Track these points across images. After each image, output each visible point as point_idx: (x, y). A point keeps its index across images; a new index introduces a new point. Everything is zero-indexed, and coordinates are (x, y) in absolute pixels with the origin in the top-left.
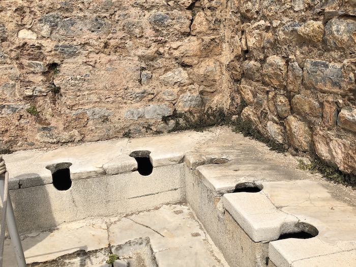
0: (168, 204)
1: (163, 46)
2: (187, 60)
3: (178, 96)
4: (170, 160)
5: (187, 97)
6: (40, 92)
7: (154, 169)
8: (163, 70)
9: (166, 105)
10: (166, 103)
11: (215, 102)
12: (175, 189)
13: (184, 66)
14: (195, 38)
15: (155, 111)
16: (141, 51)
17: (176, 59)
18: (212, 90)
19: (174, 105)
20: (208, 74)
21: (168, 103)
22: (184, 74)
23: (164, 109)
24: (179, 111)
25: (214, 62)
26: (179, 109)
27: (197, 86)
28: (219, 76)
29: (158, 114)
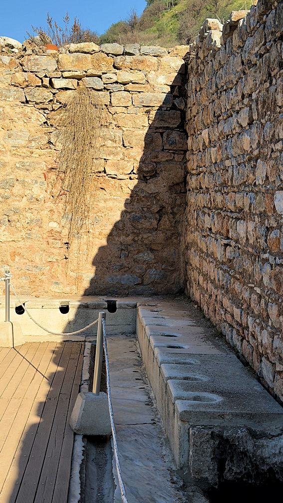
1: (138, 236)
2: (154, 247)
3: (146, 270)
4: (128, 305)
5: (153, 272)
6: (57, 260)
7: (117, 310)
8: (136, 252)
9: (136, 275)
11: (174, 277)
12: (130, 325)
13: (152, 250)
14: (161, 232)
15: (128, 279)
16: (122, 238)
17: (146, 245)
18: (172, 269)
19: (143, 276)
20: (169, 257)
21: (138, 275)
22: (152, 256)
23: (135, 278)
24: (146, 281)
25: (174, 249)
26: (146, 280)
27: (161, 264)
28: (178, 259)
29: (131, 282)
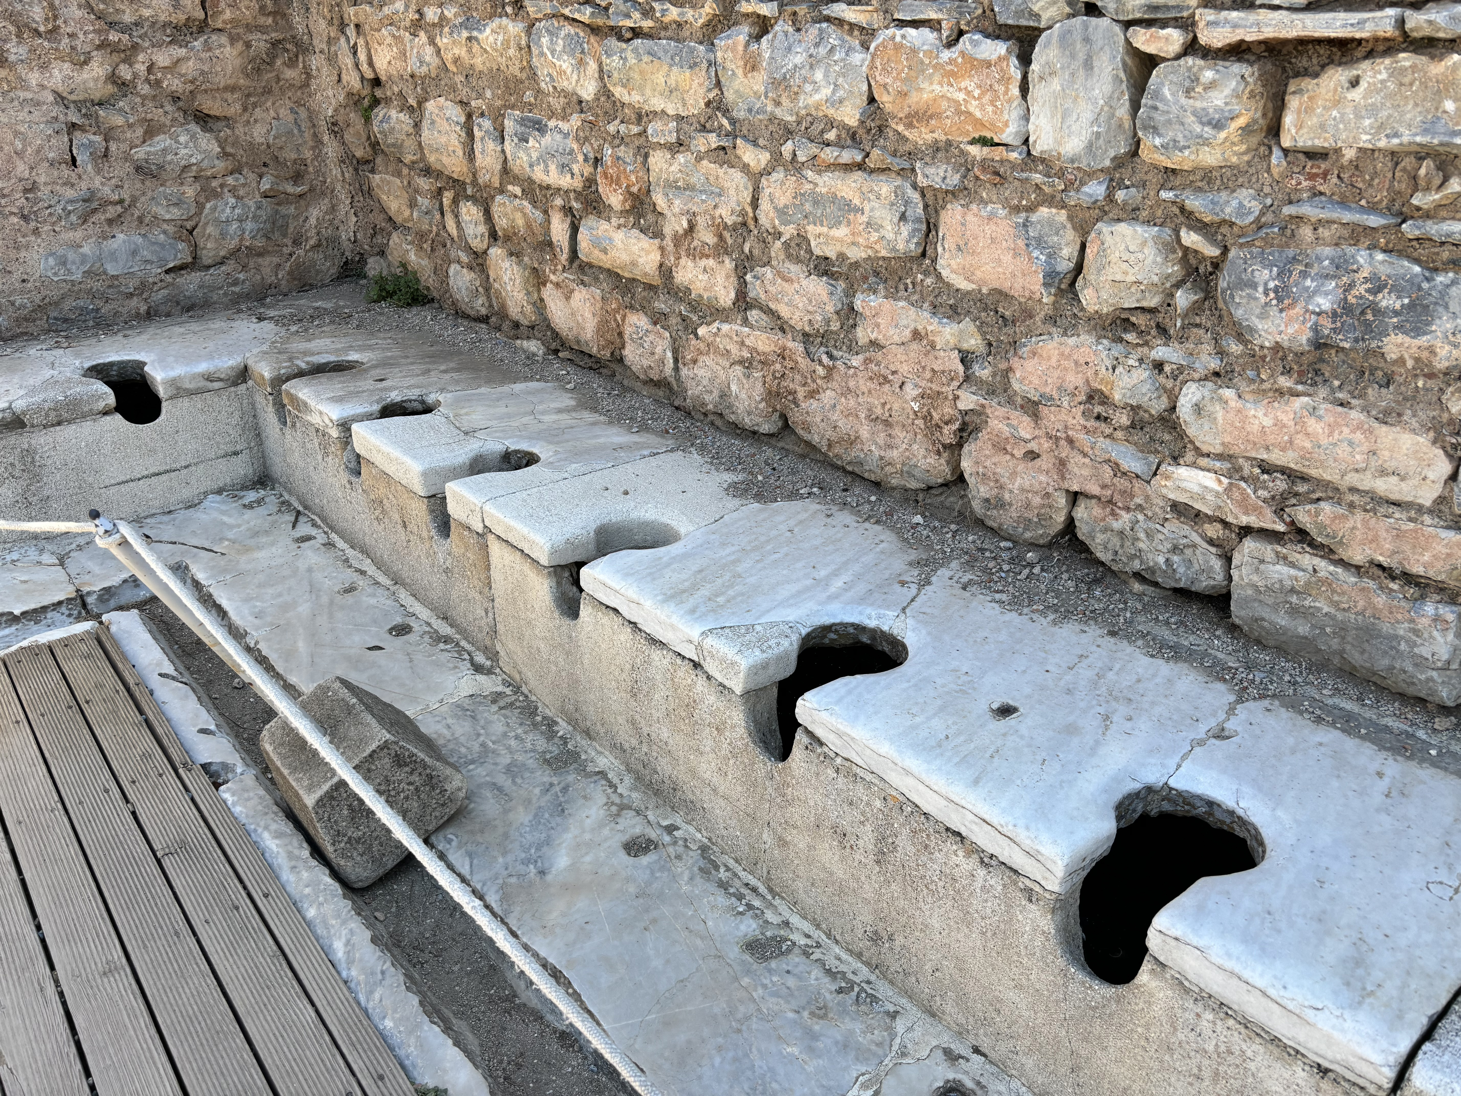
0: (219, 492)
1: (129, 62)
2: (210, 105)
3: (200, 206)
4: (209, 378)
5: (228, 210)
7: (164, 405)
8: (140, 132)
9: (165, 232)
10: (165, 226)
11: (313, 221)
12: (236, 453)
13: (203, 119)
14: (223, 38)
15: (134, 253)
16: (59, 74)
17: (175, 99)
18: (299, 189)
19: (191, 232)
20: (279, 143)
21: (171, 229)
22: (208, 143)
23: (162, 246)
24: (209, 251)
25: (291, 109)
26: (209, 246)
27: (252, 177)
28: (313, 148)
29: (146, 261)
